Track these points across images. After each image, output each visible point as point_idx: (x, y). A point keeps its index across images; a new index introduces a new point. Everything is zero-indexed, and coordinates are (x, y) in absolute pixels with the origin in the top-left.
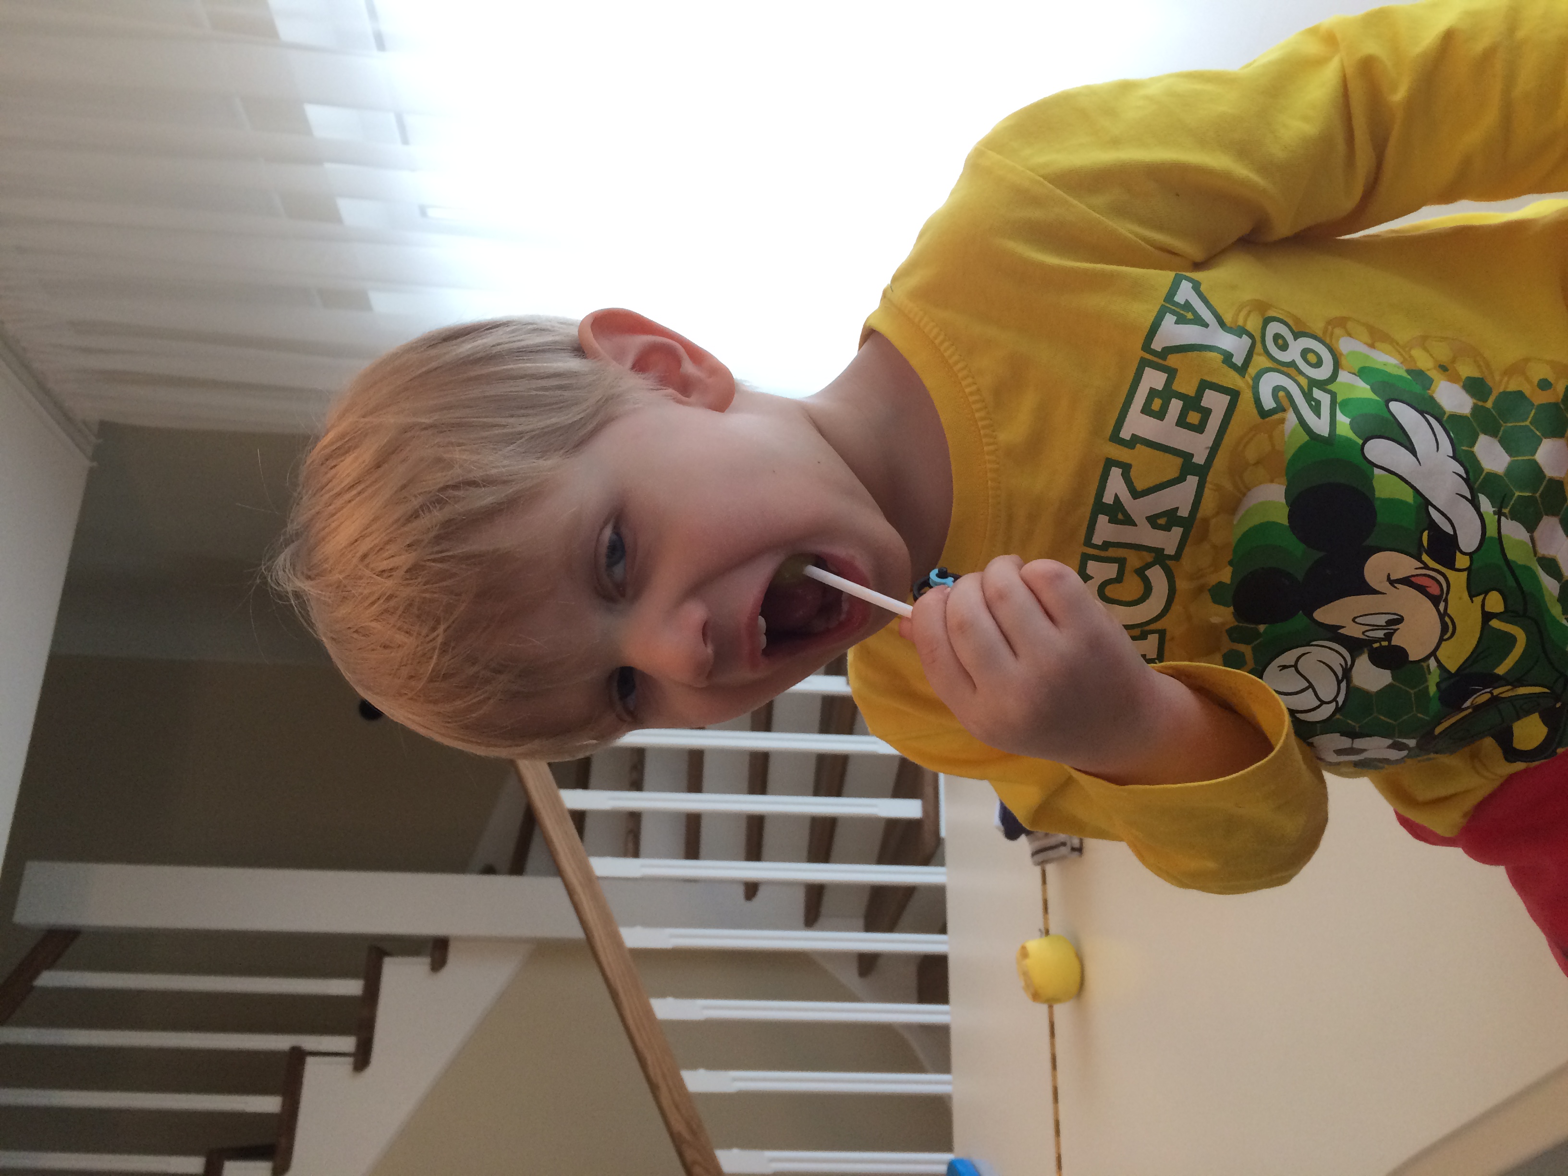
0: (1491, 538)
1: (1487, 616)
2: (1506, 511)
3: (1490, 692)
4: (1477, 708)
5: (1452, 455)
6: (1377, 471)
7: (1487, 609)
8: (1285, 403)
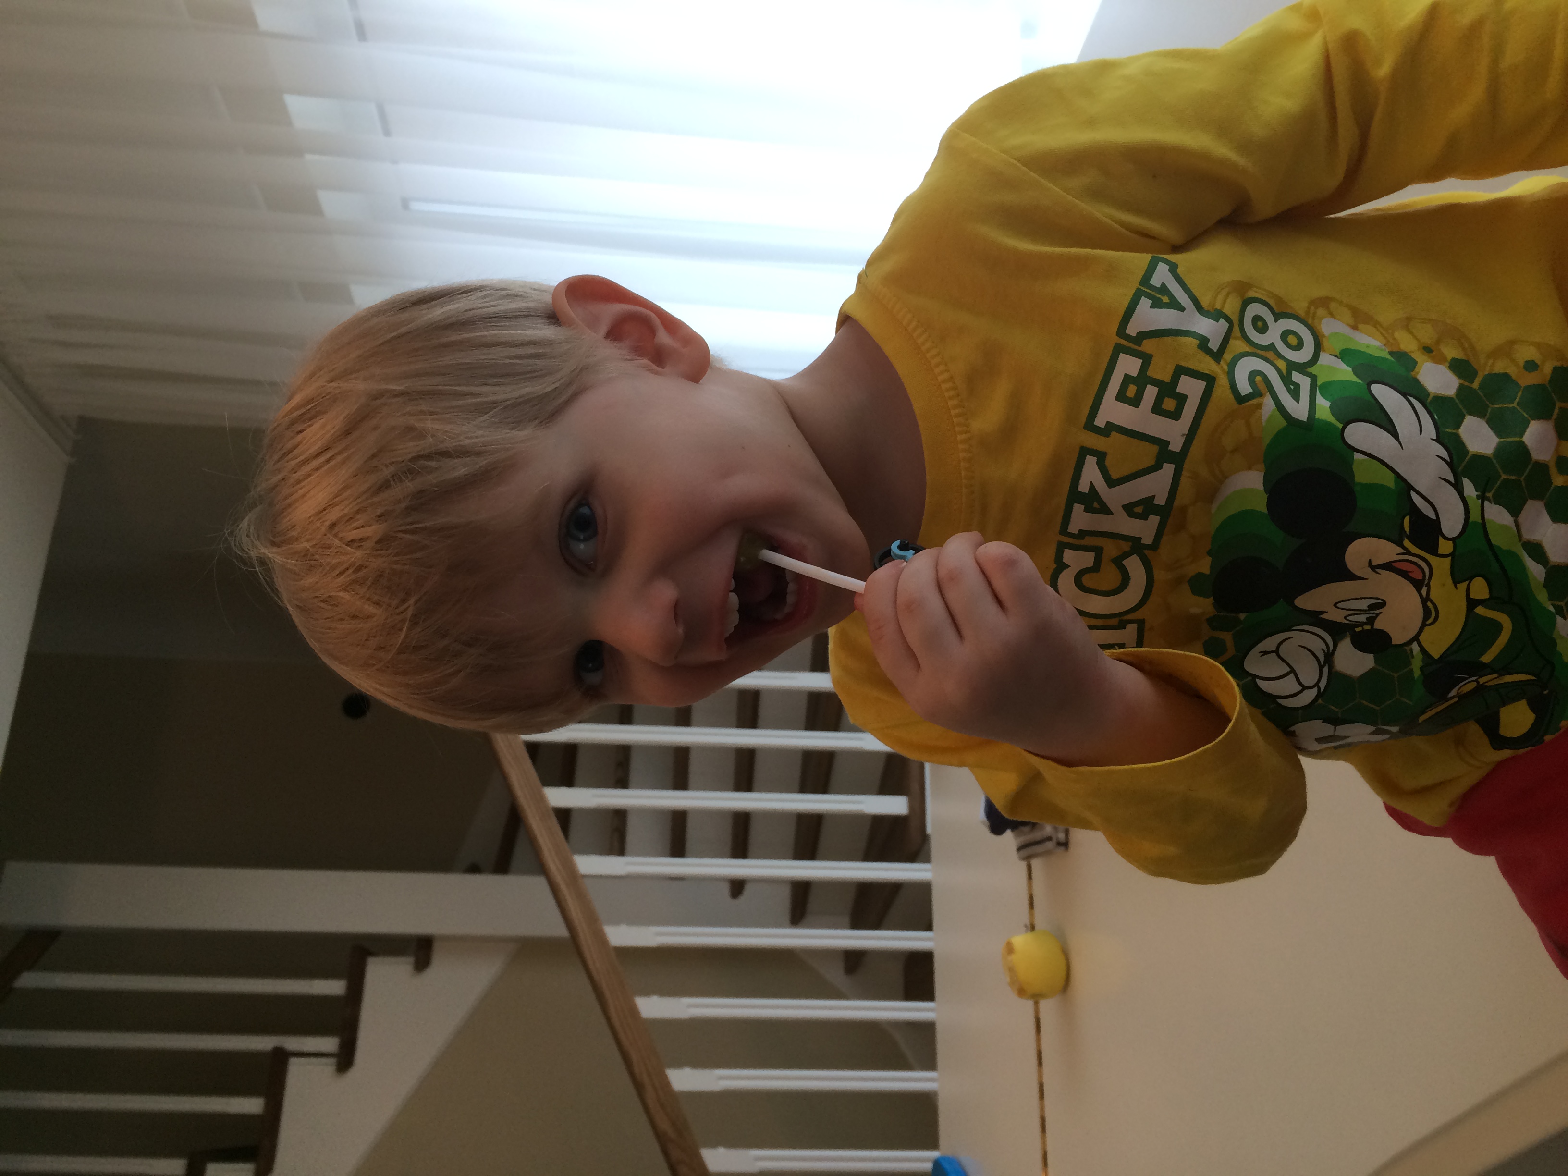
0: (1475, 523)
1: (1472, 604)
2: (1489, 495)
3: (1476, 681)
4: (1462, 697)
5: (1435, 438)
6: (1357, 456)
7: (1472, 596)
8: (1262, 387)
